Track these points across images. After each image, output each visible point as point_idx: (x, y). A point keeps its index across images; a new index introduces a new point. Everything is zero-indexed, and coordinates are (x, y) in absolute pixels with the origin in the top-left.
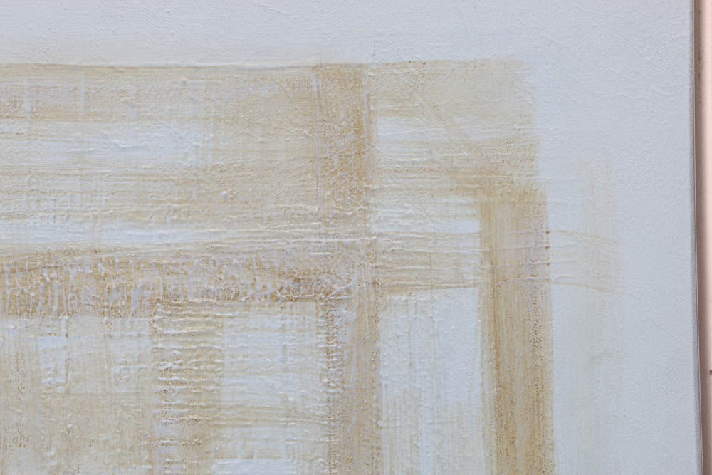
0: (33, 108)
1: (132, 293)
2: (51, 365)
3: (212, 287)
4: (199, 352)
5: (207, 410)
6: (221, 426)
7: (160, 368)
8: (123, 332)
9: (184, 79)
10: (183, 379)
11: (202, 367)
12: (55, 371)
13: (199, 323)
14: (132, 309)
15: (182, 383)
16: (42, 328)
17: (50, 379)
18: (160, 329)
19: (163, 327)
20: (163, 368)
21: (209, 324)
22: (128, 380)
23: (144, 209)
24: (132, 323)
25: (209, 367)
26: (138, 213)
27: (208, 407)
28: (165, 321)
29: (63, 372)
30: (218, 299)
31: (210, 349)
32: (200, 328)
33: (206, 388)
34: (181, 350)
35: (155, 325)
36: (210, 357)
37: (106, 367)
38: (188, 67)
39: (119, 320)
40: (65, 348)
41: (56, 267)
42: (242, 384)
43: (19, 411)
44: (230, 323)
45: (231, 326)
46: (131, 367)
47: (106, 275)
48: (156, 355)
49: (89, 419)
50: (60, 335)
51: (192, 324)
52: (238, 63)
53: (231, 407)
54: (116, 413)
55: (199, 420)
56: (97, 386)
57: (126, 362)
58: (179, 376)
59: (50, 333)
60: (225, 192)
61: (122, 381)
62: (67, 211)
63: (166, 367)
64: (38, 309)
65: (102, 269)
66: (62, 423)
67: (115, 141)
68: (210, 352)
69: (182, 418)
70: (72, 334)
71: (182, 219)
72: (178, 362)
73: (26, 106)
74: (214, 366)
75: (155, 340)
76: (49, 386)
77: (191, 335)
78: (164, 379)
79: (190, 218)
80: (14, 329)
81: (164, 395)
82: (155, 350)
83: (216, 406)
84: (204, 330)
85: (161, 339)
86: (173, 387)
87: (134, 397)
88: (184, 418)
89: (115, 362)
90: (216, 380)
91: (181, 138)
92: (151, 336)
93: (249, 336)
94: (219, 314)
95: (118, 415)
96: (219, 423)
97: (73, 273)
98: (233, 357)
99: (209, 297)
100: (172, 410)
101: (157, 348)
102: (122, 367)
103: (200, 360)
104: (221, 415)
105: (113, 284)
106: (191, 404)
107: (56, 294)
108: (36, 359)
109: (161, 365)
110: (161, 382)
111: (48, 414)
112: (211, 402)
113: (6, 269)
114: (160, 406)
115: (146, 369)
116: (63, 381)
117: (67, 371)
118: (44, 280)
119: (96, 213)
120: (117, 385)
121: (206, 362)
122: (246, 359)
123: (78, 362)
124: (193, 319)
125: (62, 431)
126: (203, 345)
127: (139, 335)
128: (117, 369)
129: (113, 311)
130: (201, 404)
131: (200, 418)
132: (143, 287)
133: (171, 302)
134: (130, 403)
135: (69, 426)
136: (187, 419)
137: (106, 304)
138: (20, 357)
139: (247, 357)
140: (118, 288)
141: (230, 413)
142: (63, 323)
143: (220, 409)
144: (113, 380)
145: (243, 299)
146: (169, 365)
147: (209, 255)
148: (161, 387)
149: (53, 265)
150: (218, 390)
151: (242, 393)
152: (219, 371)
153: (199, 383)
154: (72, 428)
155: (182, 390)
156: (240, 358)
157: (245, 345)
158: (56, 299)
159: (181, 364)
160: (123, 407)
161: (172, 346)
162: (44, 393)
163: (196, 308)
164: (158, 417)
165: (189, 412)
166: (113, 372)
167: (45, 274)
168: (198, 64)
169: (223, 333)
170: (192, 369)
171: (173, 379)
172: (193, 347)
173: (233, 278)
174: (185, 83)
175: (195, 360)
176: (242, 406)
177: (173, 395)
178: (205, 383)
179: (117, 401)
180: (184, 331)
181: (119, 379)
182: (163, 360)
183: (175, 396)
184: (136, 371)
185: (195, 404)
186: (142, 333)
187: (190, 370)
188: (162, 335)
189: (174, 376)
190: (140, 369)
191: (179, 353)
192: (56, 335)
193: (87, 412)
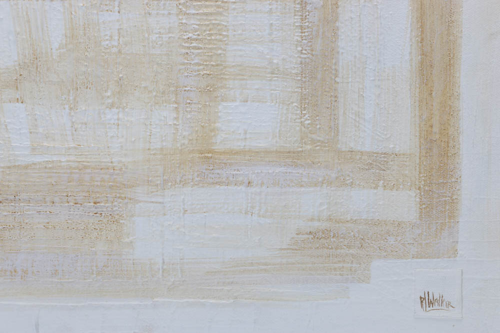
2: (108, 33)
4: (211, 26)
5: (216, 67)
6: (226, 79)
8: (158, 11)
10: (200, 45)
11: (213, 38)
12: (111, 37)
13: (211, 6)
15: (199, 48)
16: (102, 6)
17: (107, 42)
18: (183, 9)
19: (186, 8)
20: (185, 37)
21: (219, 7)
22: (161, 45)
24: (164, 4)
25: (218, 37)
27: (217, 65)
28: (188, 4)
29: (116, 38)
31: (218, 25)
32: (212, 9)
33: (216, 52)
34: (198, 25)
35: (180, 7)
36: (219, 30)
37: (147, 35)
39: (156, 2)
40: (118, 21)
42: (240, 50)
43: (86, 64)
44: (234, 6)
45: (234, 9)
46: (164, 36)
48: (181, 27)
49: (134, 71)
50: (114, 12)
51: (206, 7)
53: (233, 66)
55: (211, 74)
56: (140, 48)
57: (160, 32)
58: (197, 43)
59: (107, 10)
61: (157, 46)
63: (188, 37)
66: (115, 73)
68: (219, 27)
69: (199, 73)
70: (122, 11)
72: (196, 33)
74: (221, 37)
75: (181, 17)
76: (107, 47)
77: (206, 14)
78: (186, 45)
80: (82, 6)
81: (186, 56)
82: (180, 24)
83: (222, 65)
84: (215, 11)
85: (184, 17)
86: (192, 51)
87: (165, 57)
89: (152, 32)
90: (223, 47)
92: (178, 15)
93: (246, 16)
95: (154, 69)
96: (224, 77)
98: (235, 31)
100: (192, 66)
101: (182, 23)
102: (157, 35)
103: (212, 32)
104: (226, 71)
106: (205, 63)
108: (97, 28)
109: (184, 35)
110: (184, 47)
111: (106, 67)
112: (219, 62)
114: (184, 64)
115: (174, 37)
116: (116, 44)
117: (119, 37)
120: (154, 48)
121: (216, 34)
122: (244, 33)
123: (127, 31)
124: (207, 3)
125: (116, 79)
126: (214, 22)
127: (169, 14)
128: (154, 37)
130: (212, 63)
131: (211, 73)
134: (163, 61)
135: (121, 75)
136: (202, 73)
138: (86, 26)
139: (245, 31)
141: (232, 70)
142: (117, 3)
143: (225, 67)
144: (151, 44)
146: (190, 35)
148: (184, 51)
150: (224, 54)
151: (241, 56)
152: (225, 41)
153: (211, 49)
154: (122, 77)
155: (199, 53)
156: (240, 32)
157: (244, 23)
159: (199, 35)
160: (158, 64)
161: (192, 22)
162: (103, 52)
164: (181, 71)
165: (204, 68)
166: (151, 39)
169: (228, 13)
170: (206, 39)
171: (192, 45)
172: (207, 23)
175: (208, 32)
176: (240, 66)
177: (193, 56)
178: (215, 48)
179: (154, 59)
180: (201, 11)
181: (155, 44)
182: (186, 32)
183: (194, 57)
184: (167, 39)
185: (208, 63)
186: (172, 12)
187: (204, 39)
188: (185, 14)
189: (194, 43)
190: (170, 38)
191: (197, 27)
192: (111, 11)
193: (133, 66)
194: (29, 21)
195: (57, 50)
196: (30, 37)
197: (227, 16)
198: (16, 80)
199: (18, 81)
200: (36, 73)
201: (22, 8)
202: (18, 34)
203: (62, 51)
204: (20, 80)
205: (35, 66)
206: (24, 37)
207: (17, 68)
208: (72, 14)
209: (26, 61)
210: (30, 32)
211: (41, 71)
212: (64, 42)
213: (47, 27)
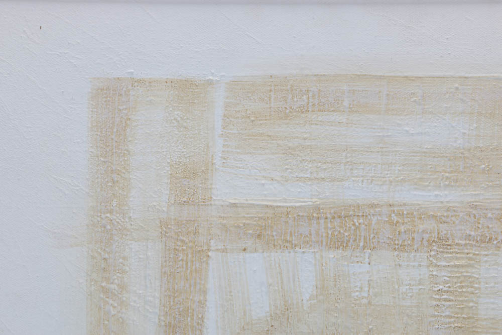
0: (350, 104)
1: (415, 235)
2: (358, 284)
3: (473, 233)
4: (462, 279)
5: (468, 320)
6: (478, 332)
7: (434, 289)
8: (408, 263)
9: (457, 85)
10: (451, 298)
11: (464, 290)
12: (361, 288)
13: (463, 258)
14: (415, 247)
15: (450, 301)
16: (352, 258)
17: (357, 294)
18: (434, 261)
19: (437, 260)
20: (436, 289)
21: (470, 259)
22: (411, 297)
23: (425, 177)
24: (415, 256)
25: (469, 290)
26: (421, 179)
27: (469, 318)
28: (438, 256)
29: (366, 289)
30: (477, 242)
31: (470, 277)
32: (463, 261)
33: (467, 304)
34: (449, 277)
35: (431, 259)
36: (471, 282)
37: (397, 287)
38: (460, 77)
39: (406, 254)
40: (368, 272)
41: (363, 216)
42: (493, 303)
43: (336, 315)
44: (486, 259)
45: (486, 261)
46: (413, 287)
47: (398, 222)
48: (432, 279)
49: (384, 323)
50: (364, 263)
51: (457, 259)
52: (496, 75)
53: (485, 319)
54: (403, 320)
55: (462, 327)
56: (390, 300)
57: (410, 284)
58: (447, 295)
59: (358, 262)
60: (484, 166)
61: (407, 297)
62: (372, 177)
63: (438, 288)
64: (350, 244)
65: (395, 218)
66: (365, 325)
67: (407, 128)
68: (470, 279)
69: (450, 325)
70: (373, 263)
71: (452, 184)
72: (447, 285)
73: (346, 103)
74: (473, 289)
75: (431, 269)
76: (357, 298)
77: (457, 266)
78: (437, 297)
79: (458, 184)
80: (333, 258)
81: (437, 308)
82: (431, 276)
83: (474, 318)
84: (466, 264)
85: (435, 269)
86: (443, 303)
87: (416, 309)
88: (451, 325)
89: (402, 283)
90: (474, 300)
91: (453, 127)
92: (428, 267)
93: (499, 269)
94: (477, 253)
95: (404, 321)
96: (476, 330)
97: (374, 220)
98: (487, 284)
99: (470, 240)
100: (443, 319)
101: (432, 275)
102: (408, 287)
103: (464, 284)
104: (478, 324)
105: (402, 228)
106: (456, 316)
107: (362, 234)
108: (348, 279)
109: (435, 287)
110: (435, 299)
111: (356, 318)
112: (471, 315)
113: (329, 216)
114: (435, 316)
115: (424, 289)
116: (366, 295)
117: (369, 288)
118: (354, 224)
119: (391, 179)
120: (404, 300)
121: (467, 286)
122: (496, 285)
123: (377, 283)
124: (458, 255)
125: (365, 330)
126: (465, 274)
127: (420, 266)
128: (404, 289)
129: (401, 248)
130: (463, 316)
131: (463, 326)
132: (423, 231)
133: (443, 243)
134: (413, 313)
135: (370, 327)
136: (454, 326)
137: (397, 242)
138: (337, 277)
139: (497, 284)
140: (405, 232)
141: (484, 323)
142: (367, 255)
143: (477, 320)
144: (401, 296)
145: (495, 242)
146: (441, 287)
147: (471, 210)
148: (435, 303)
149: (360, 214)
150: (476, 307)
151: (493, 309)
152: (477, 293)
153: (462, 301)
154: (372, 328)
155: (450, 305)
156: (492, 285)
157: (496, 275)
158: (362, 238)
159: (449, 287)
160: (408, 315)
161: (443, 274)
162: (353, 303)
163: (461, 248)
164: (432, 324)
165: (455, 321)
166: (401, 291)
167: (355, 221)
168: (467, 75)
169: (480, 266)
170: (457, 291)
171: (443, 297)
172: (457, 275)
173: (488, 227)
174: (457, 88)
175: (459, 284)
176: (493, 319)
177: (443, 308)
178: (466, 301)
179: (404, 311)
180: (452, 264)
181: (405, 296)
182: (436, 284)
183: (445, 309)
184: (417, 291)
185: (459, 316)
186: (422, 264)
187: (456, 291)
188: (436, 266)
189: (444, 295)
190: (420, 289)
191: (447, 279)
192: (362, 263)
193: (383, 318)
194: (281, 273)
195: (307, 301)
196: (282, 288)
197: (478, 269)
198: (268, 330)
199: (270, 332)
200: (287, 324)
201: (275, 259)
202: (271, 285)
203: (313, 302)
204: (272, 331)
205: (286, 317)
206: (276, 288)
207: (269, 319)
208: (322, 265)
209: (278, 312)
210: (282, 282)
211: (292, 322)
212: (315, 293)
213: (298, 278)
